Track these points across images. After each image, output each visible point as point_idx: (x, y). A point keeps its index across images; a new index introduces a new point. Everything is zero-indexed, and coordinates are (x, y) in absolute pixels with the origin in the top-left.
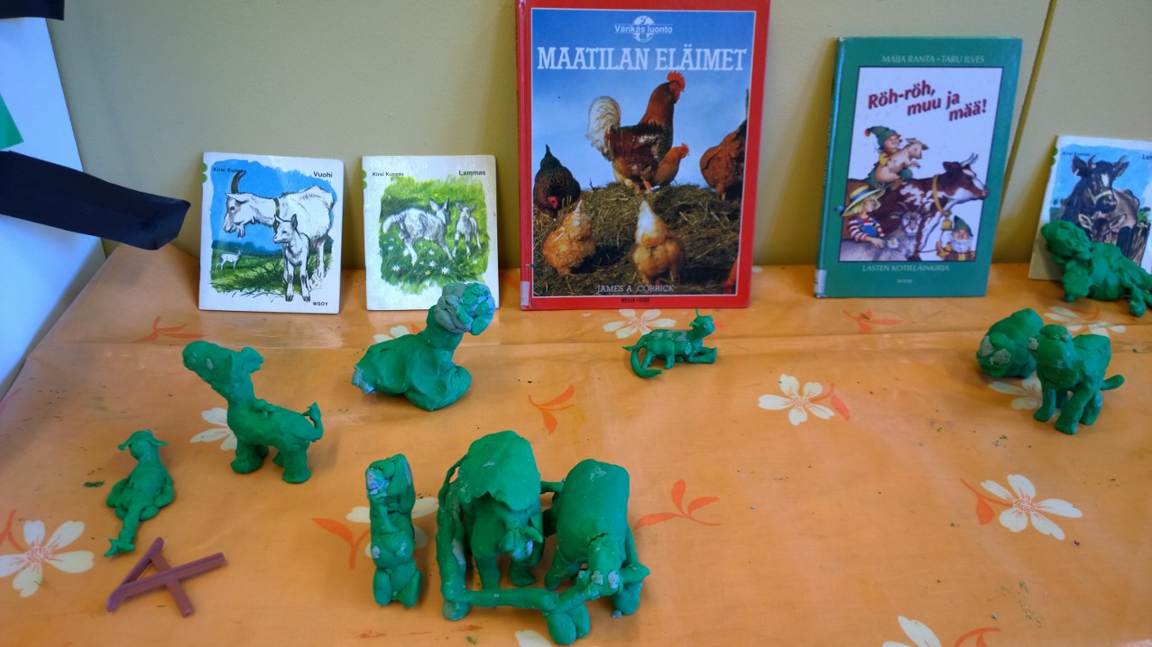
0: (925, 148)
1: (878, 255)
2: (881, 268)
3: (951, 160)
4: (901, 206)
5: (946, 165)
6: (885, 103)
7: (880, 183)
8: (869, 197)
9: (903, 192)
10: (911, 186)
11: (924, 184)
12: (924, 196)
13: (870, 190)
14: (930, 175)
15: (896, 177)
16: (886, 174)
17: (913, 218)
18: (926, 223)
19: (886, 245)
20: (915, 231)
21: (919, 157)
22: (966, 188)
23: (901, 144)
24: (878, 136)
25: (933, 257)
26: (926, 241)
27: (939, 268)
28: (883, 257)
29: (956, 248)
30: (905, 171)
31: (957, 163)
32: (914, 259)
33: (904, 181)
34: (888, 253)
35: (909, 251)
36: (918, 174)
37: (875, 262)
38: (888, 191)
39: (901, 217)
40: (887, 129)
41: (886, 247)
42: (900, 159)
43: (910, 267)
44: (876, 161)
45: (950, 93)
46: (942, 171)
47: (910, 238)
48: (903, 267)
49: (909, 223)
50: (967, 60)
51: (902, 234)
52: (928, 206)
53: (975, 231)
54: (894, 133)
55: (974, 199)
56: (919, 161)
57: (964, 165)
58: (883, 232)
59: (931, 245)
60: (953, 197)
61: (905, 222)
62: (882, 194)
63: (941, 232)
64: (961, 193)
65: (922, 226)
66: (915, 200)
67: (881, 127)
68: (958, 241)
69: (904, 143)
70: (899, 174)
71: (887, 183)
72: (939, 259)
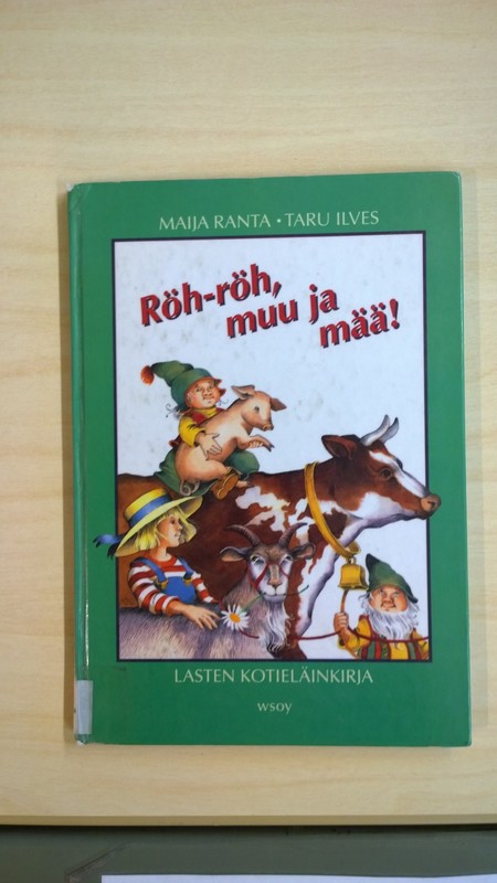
0: (276, 405)
1: (205, 645)
2: (215, 675)
3: (340, 431)
4: (242, 533)
5: (328, 441)
6: (177, 314)
7: (189, 482)
8: (167, 513)
9: (244, 502)
10: (258, 489)
11: (288, 485)
12: (290, 510)
13: (169, 497)
14: (298, 464)
15: (223, 469)
16: (199, 464)
17: (272, 561)
18: (304, 572)
19: (219, 623)
20: (282, 589)
21: (268, 426)
22: (383, 494)
23: (223, 398)
24: (170, 384)
25: (330, 649)
26: (310, 615)
27: (349, 676)
28: (219, 650)
29: (382, 628)
30: (239, 456)
31: (353, 438)
32: (288, 653)
33: (241, 479)
34: (228, 641)
35: (273, 636)
36: (270, 463)
37: (201, 661)
38: (209, 499)
39: (246, 557)
40: (189, 367)
41: (220, 627)
42: (227, 431)
43: (283, 674)
44: (174, 437)
45: (314, 288)
46: (323, 456)
47: (273, 605)
48: (268, 674)
49: (266, 571)
50: (341, 219)
51: (254, 596)
52: (302, 533)
53: (420, 590)
54: (205, 375)
55: (407, 518)
56: (267, 435)
57: (369, 441)
58: (210, 591)
59: (322, 622)
60: (356, 513)
61: (257, 570)
62: (197, 505)
63: (342, 591)
64: (372, 504)
65: (295, 578)
66: (272, 520)
67: (174, 363)
68: (383, 612)
69: (230, 397)
70: (226, 462)
71: (204, 484)
72: (345, 655)
